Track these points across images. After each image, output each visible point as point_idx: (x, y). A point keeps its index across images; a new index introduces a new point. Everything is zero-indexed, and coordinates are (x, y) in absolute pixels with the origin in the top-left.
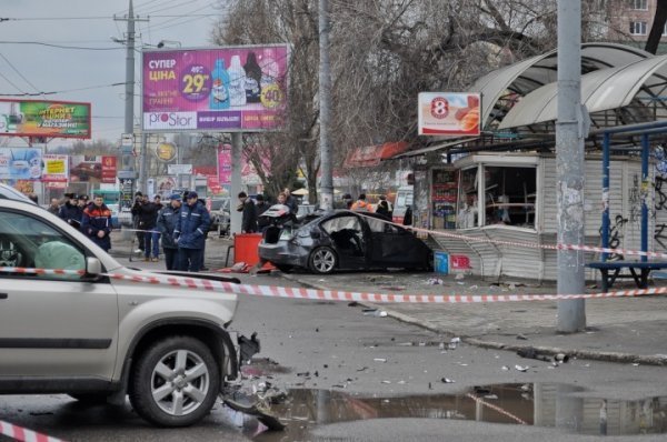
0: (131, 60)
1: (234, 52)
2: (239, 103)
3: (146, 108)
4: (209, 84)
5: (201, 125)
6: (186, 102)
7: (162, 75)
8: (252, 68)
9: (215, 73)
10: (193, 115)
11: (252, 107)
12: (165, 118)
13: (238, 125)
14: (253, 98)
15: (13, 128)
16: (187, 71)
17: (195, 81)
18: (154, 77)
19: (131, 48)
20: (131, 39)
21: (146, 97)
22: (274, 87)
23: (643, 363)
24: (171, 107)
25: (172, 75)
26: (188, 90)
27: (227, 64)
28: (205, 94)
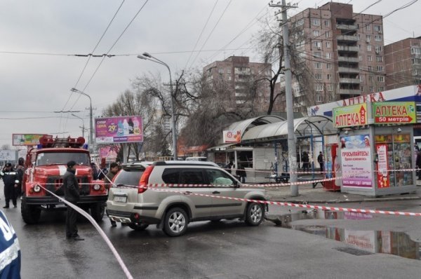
0: (91, 121)
1: (125, 118)
2: (126, 133)
3: (97, 136)
4: (117, 128)
5: (114, 141)
6: (110, 134)
7: (101, 126)
8: (131, 123)
9: (119, 125)
10: (112, 138)
11: (131, 135)
12: (103, 139)
13: (127, 140)
14: (131, 132)
15: (22, 143)
16: (110, 124)
17: (112, 128)
18: (99, 127)
19: (91, 118)
20: (91, 115)
21: (96, 133)
22: (138, 128)
23: (329, 203)
24: (105, 136)
25: (105, 126)
26: (110, 130)
27: (123, 122)
28: (116, 132)
